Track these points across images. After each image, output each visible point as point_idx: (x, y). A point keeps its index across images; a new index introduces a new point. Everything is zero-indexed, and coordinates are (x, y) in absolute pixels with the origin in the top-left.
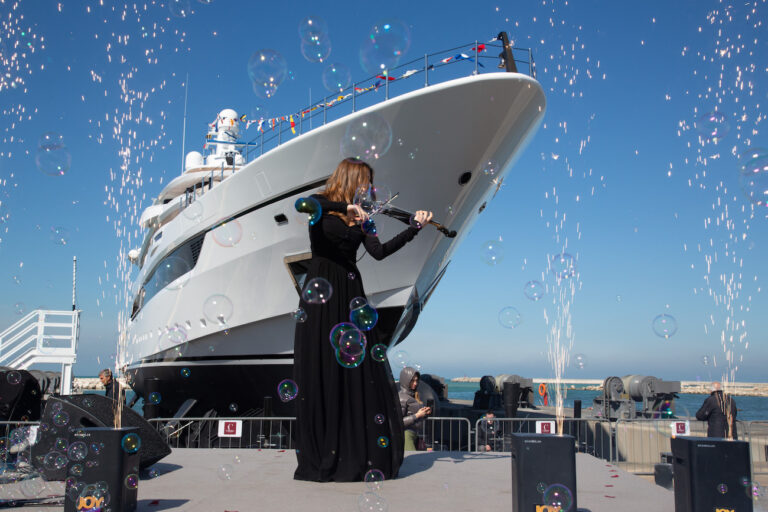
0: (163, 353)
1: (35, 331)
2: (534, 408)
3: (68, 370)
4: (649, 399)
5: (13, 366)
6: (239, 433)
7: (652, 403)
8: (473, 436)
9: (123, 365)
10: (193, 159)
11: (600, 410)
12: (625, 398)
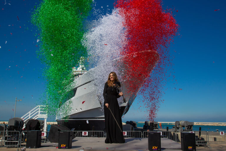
0: (66, 117)
2: (158, 129)
3: (46, 120)
4: (186, 127)
5: (33, 118)
6: (87, 135)
7: (187, 128)
8: (142, 135)
9: (57, 119)
10: (74, 69)
11: (174, 129)
12: (180, 126)
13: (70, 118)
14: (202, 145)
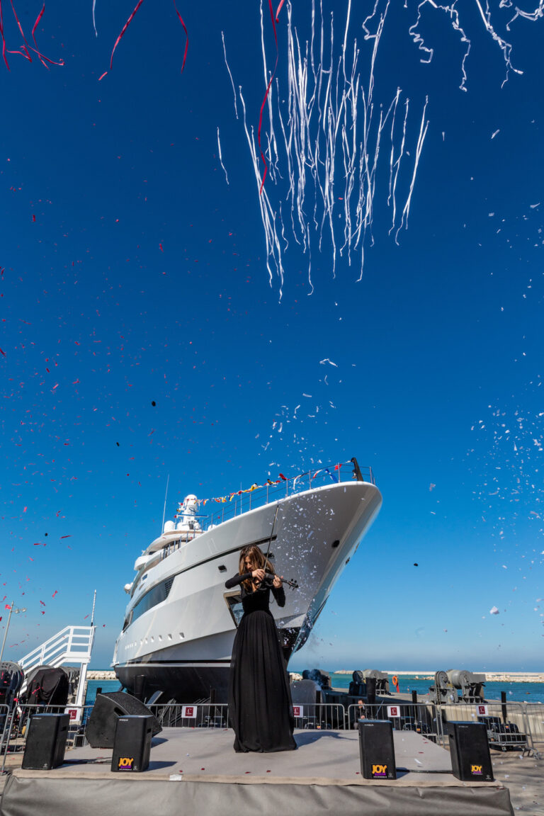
0: (141, 657)
1: (66, 640)
2: (390, 694)
3: (85, 667)
4: (466, 687)
5: (51, 665)
6: (195, 716)
7: (468, 691)
8: (347, 717)
9: (114, 664)
10: (168, 526)
11: (434, 695)
12: (450, 687)
13: (150, 662)
14: (514, 745)
